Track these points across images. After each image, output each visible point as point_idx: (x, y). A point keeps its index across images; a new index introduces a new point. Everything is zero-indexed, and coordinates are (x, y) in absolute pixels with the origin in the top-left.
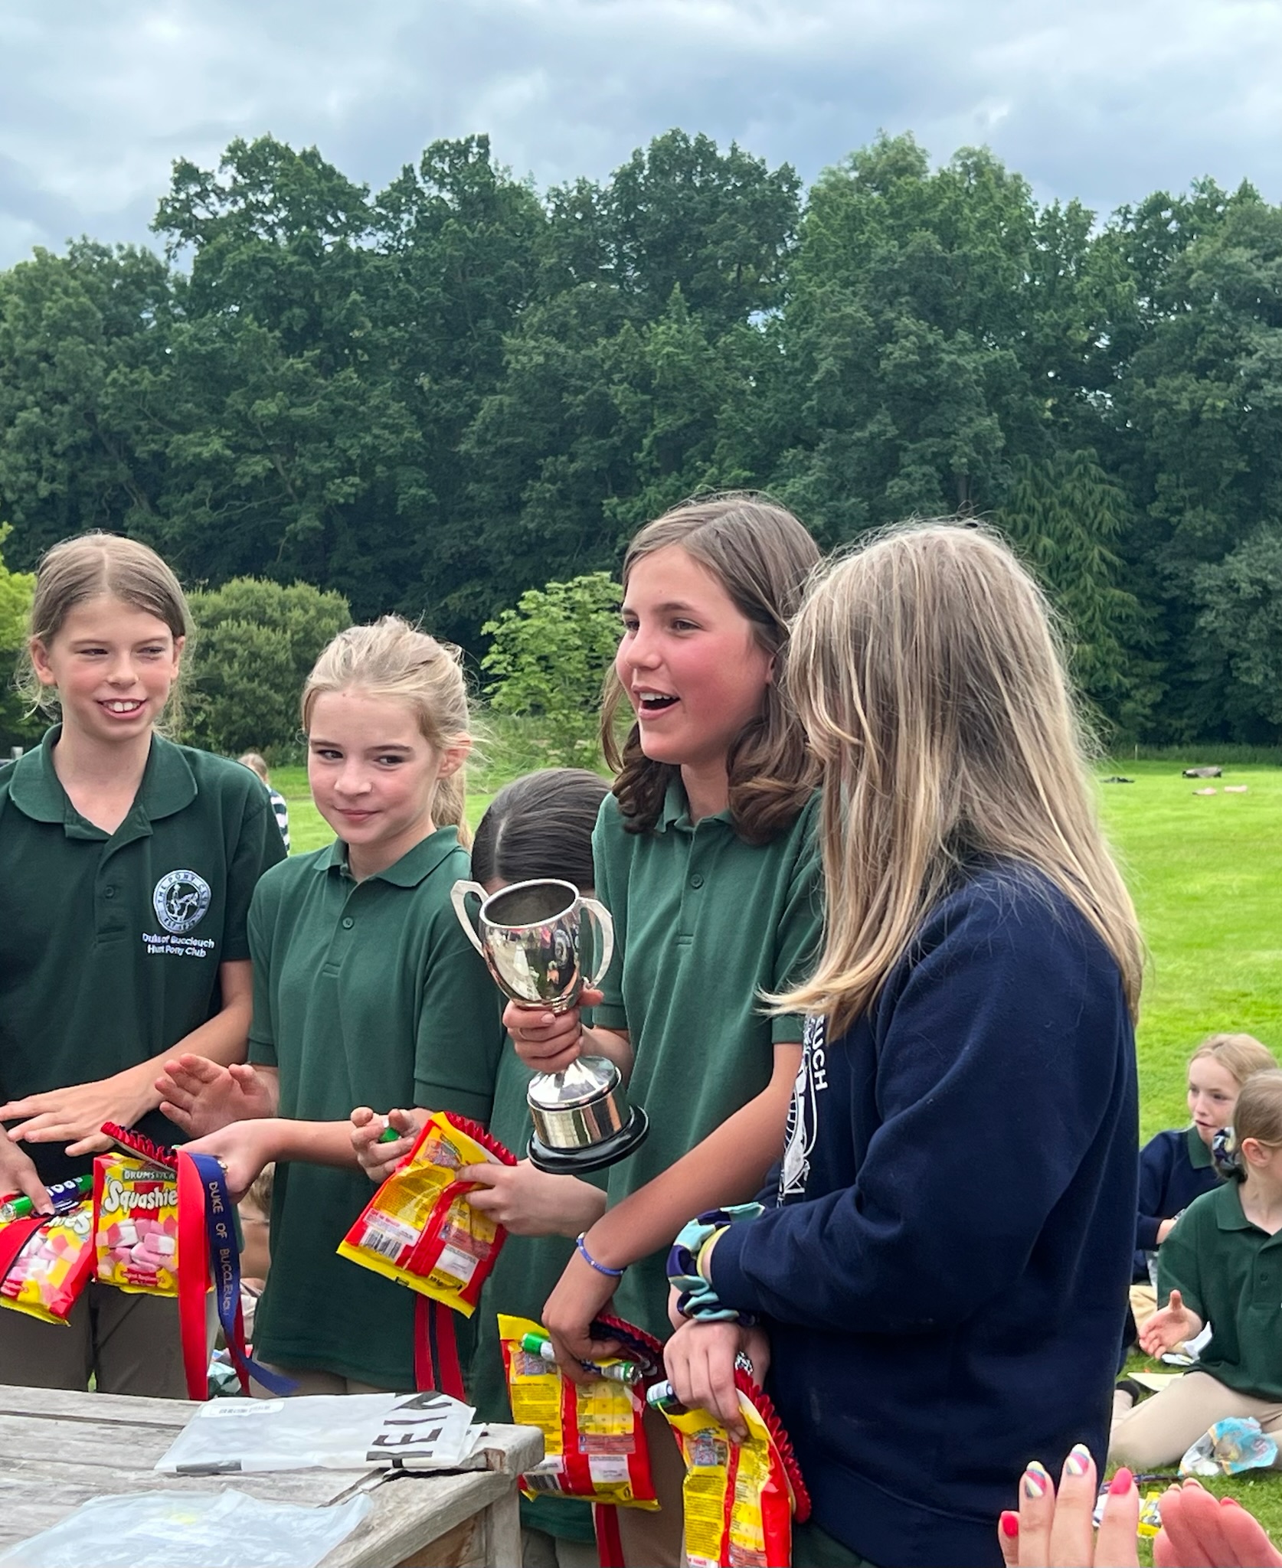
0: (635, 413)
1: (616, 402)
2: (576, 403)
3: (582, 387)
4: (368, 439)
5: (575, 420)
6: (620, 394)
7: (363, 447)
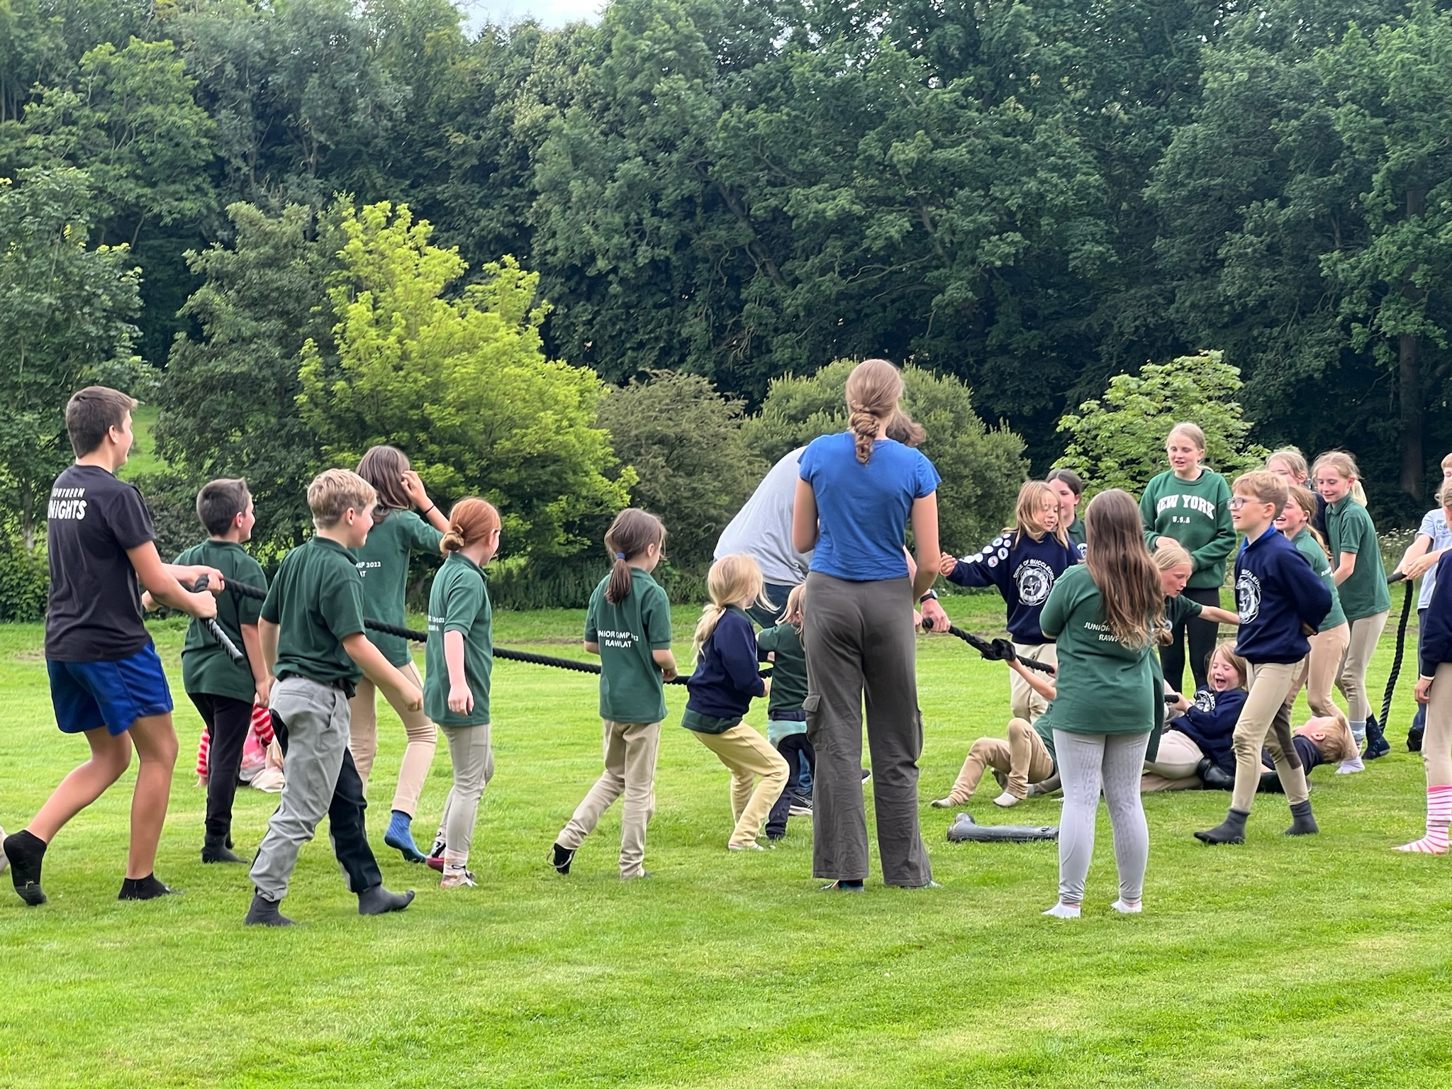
0: (1364, 141)
1: (1338, 128)
2: (1288, 131)
3: (1296, 110)
4: (1032, 185)
5: (1287, 153)
6: (1344, 119)
7: (1027, 194)
